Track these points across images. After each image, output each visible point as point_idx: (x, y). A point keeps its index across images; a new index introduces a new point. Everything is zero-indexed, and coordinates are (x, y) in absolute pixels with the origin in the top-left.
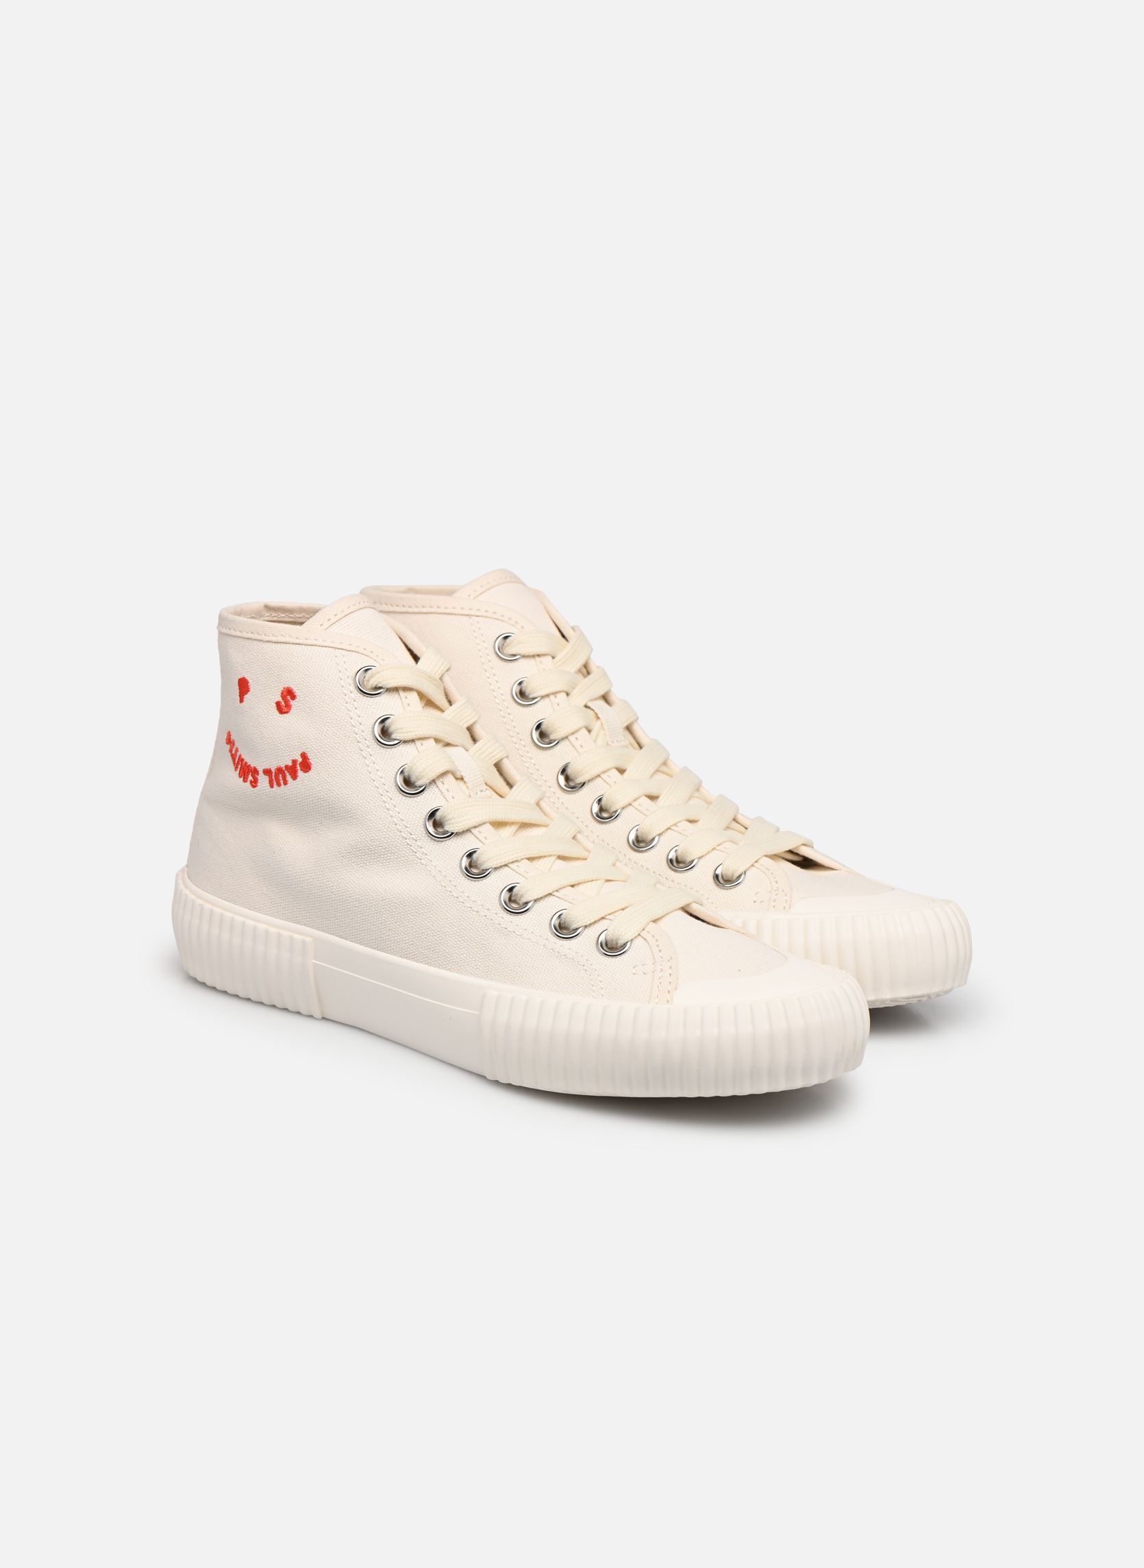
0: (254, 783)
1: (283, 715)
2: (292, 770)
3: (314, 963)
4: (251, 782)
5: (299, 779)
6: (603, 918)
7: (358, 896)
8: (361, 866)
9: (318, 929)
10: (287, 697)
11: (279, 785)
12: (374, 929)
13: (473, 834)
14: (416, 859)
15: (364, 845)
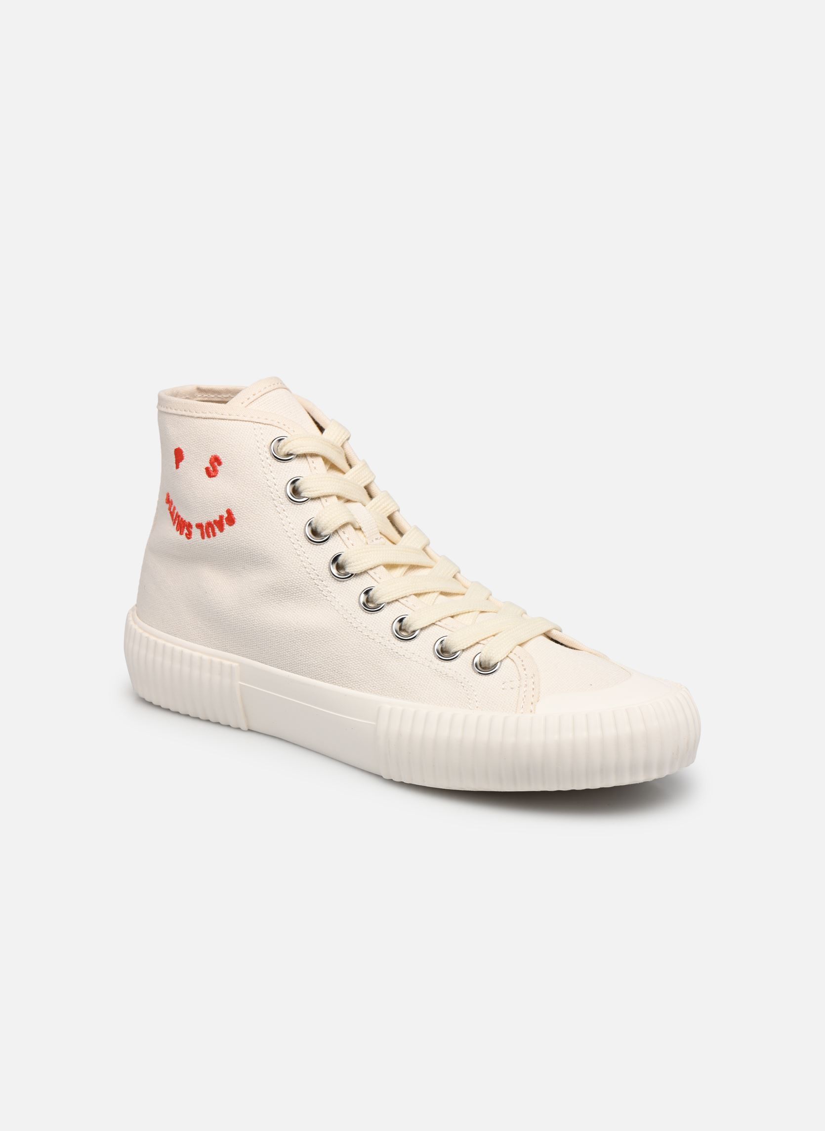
0: (189, 536)
1: (212, 478)
2: (219, 524)
3: (239, 684)
4: (186, 534)
5: (225, 531)
6: (478, 643)
7: (275, 628)
8: (277, 603)
9: (243, 656)
10: (214, 466)
11: (209, 536)
12: (289, 655)
13: (369, 575)
14: (323, 596)
15: (280, 585)
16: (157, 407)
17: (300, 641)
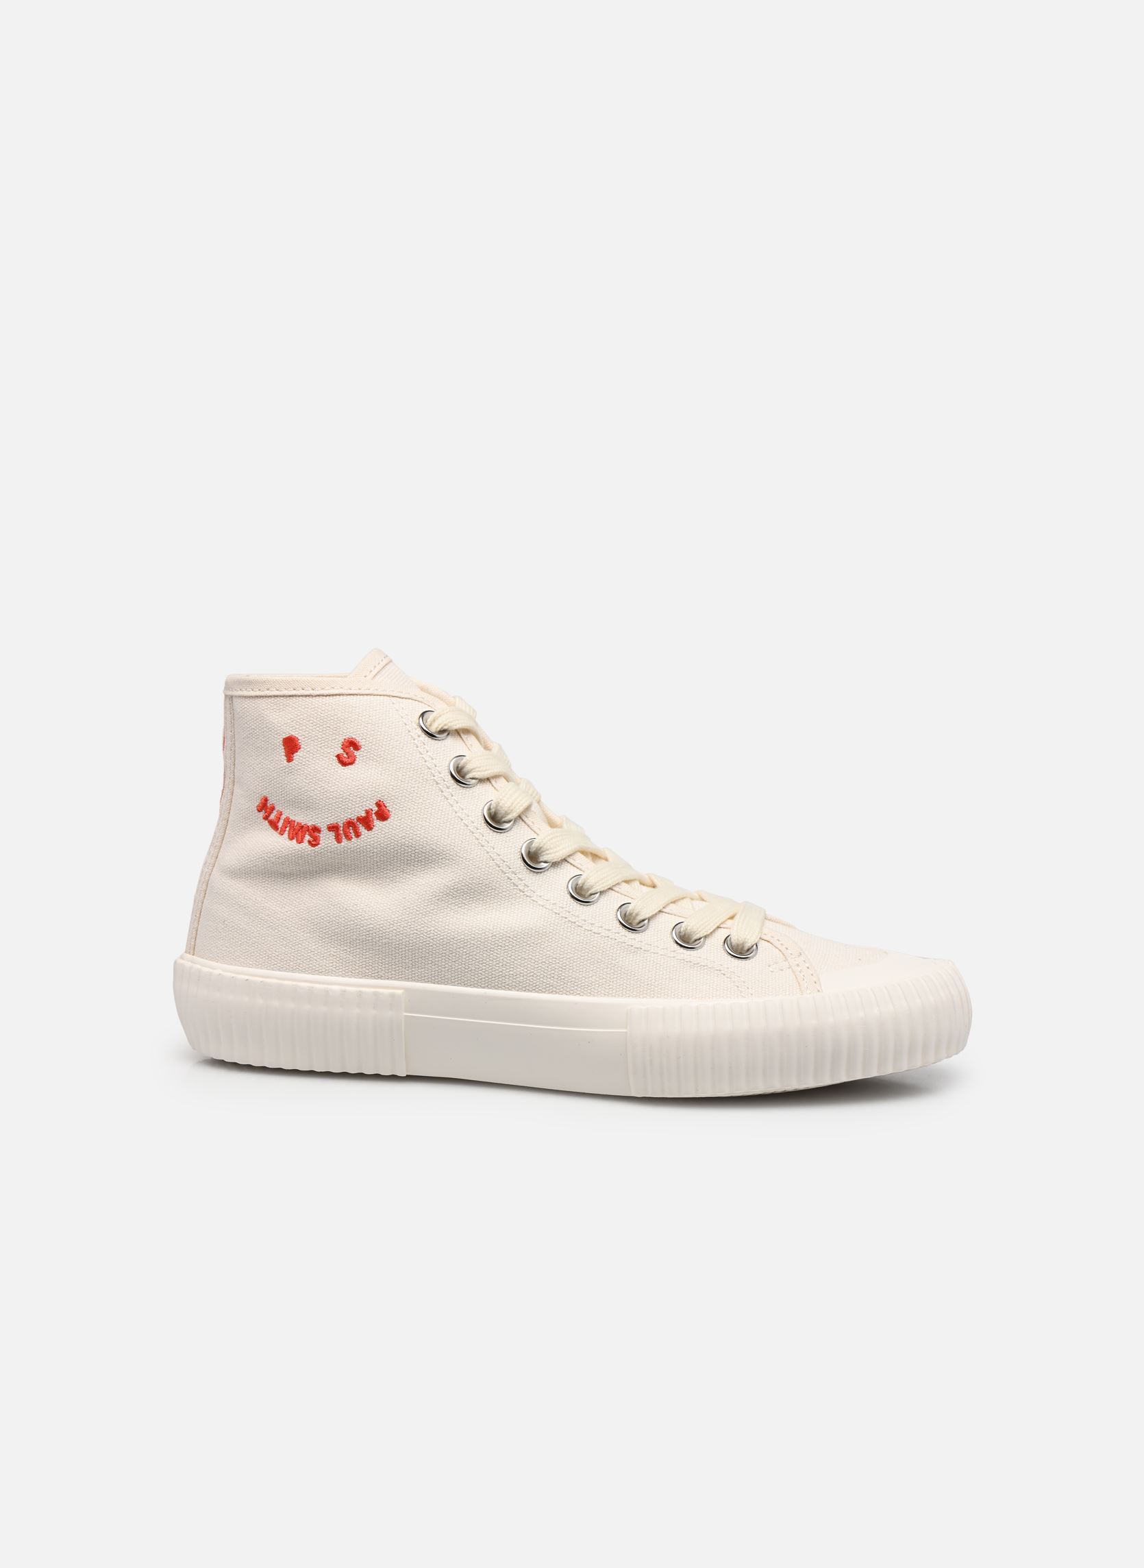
0: (314, 842)
1: (347, 767)
2: (366, 822)
3: (406, 1016)
4: (309, 842)
5: (375, 829)
7: (463, 937)
8: (459, 907)
9: (408, 980)
10: (349, 752)
11: (349, 838)
12: (484, 967)
13: (568, 862)
14: (518, 892)
15: (463, 884)
16: (224, 692)
17: (500, 947)
